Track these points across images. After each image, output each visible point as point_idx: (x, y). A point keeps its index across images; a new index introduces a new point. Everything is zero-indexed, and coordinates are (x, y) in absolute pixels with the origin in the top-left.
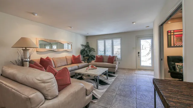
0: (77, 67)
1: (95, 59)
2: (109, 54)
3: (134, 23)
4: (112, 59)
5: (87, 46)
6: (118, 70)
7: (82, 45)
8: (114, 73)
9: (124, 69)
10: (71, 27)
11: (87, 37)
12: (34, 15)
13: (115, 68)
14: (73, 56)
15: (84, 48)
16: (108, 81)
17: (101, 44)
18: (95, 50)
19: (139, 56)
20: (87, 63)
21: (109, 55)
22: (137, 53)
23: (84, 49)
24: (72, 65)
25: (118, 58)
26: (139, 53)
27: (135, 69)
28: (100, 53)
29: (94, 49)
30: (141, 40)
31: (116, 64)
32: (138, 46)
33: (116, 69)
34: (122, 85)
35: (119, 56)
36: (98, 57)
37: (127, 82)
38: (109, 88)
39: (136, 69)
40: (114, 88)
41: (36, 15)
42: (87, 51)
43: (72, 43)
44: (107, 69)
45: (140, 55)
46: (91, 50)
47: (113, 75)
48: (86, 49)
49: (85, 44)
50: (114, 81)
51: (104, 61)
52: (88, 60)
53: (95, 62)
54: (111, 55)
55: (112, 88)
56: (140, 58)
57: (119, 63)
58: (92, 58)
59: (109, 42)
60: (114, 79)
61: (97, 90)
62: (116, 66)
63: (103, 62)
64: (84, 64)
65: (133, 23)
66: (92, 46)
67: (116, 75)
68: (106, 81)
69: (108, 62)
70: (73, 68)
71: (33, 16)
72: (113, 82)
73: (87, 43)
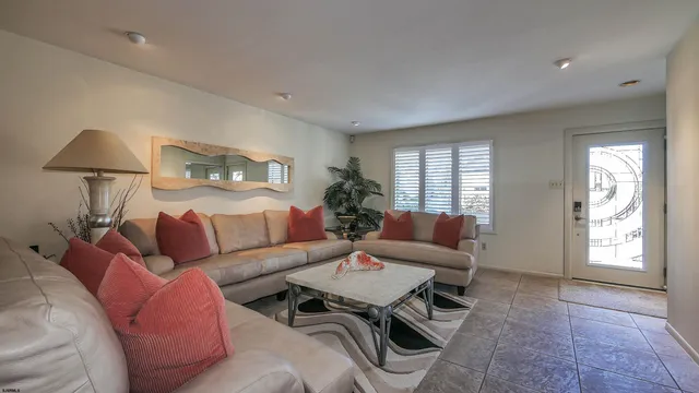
0: (303, 258)
1: (382, 224)
2: (439, 205)
3: (565, 65)
4: (451, 230)
5: (352, 173)
6: (481, 279)
7: (333, 169)
8: (461, 291)
9: (505, 274)
10: (284, 95)
11: (352, 138)
12: (134, 40)
13: (466, 269)
14: (293, 210)
15: (340, 180)
16: (433, 328)
17: (406, 163)
18: (384, 190)
19: (577, 219)
20: (348, 242)
21: (439, 211)
22: (570, 206)
23: (340, 185)
24: (285, 246)
25: (478, 227)
26: (577, 205)
27: (559, 279)
28: (405, 195)
29: (378, 186)
30: (592, 150)
31: (471, 251)
32: (577, 173)
33: (471, 272)
34: (501, 359)
35: (484, 219)
36: (396, 216)
37: (524, 344)
38: (437, 370)
39: (565, 279)
40: (462, 370)
41: (143, 39)
42: (350, 194)
43: (293, 159)
45: (582, 215)
46: (365, 188)
47: (456, 298)
48: (347, 186)
49: (343, 164)
50: (462, 329)
51: (418, 236)
52: (352, 228)
53: (381, 238)
54: (449, 212)
55: (451, 367)
56: (586, 227)
57: (484, 247)
58: (371, 219)
59: (439, 160)
60: (462, 321)
61: (377, 371)
62: (472, 258)
63: (412, 239)
64: (333, 243)
65: (559, 63)
66: (368, 172)
67: (470, 302)
68: (424, 328)
69: (435, 242)
70: (288, 260)
71: (130, 43)
72: (457, 339)
73: (353, 161)
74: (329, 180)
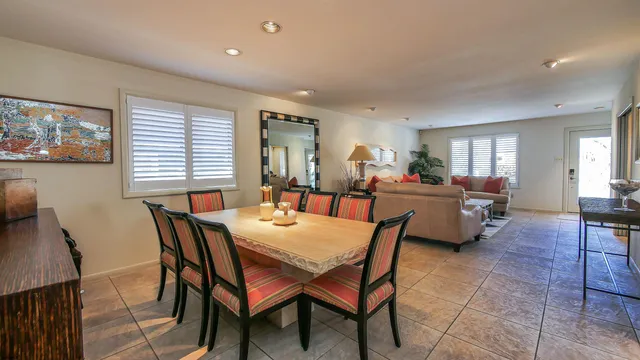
2: (481, 171)
4: (493, 185)
5: (422, 154)
7: (412, 152)
8: (503, 214)
10: (407, 119)
11: (421, 132)
12: (373, 110)
13: (506, 203)
14: (405, 176)
15: (416, 159)
17: (458, 147)
18: (444, 164)
19: (572, 179)
22: (567, 172)
23: (417, 162)
25: (510, 183)
26: (572, 171)
27: (559, 211)
28: (458, 169)
29: (440, 161)
30: (581, 140)
31: (507, 195)
32: (572, 153)
35: (513, 180)
36: (459, 179)
39: (563, 212)
44: (491, 202)
45: (574, 176)
46: (432, 162)
48: (421, 162)
49: (418, 149)
56: (577, 183)
59: (482, 145)
62: (509, 198)
63: (471, 190)
66: (434, 153)
67: (508, 218)
69: (486, 192)
73: (424, 146)
74: (411, 159)
